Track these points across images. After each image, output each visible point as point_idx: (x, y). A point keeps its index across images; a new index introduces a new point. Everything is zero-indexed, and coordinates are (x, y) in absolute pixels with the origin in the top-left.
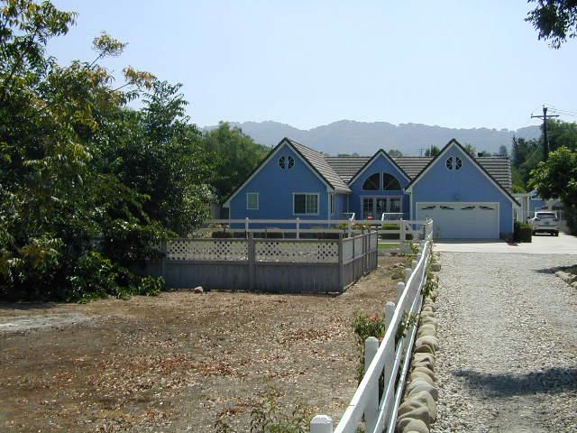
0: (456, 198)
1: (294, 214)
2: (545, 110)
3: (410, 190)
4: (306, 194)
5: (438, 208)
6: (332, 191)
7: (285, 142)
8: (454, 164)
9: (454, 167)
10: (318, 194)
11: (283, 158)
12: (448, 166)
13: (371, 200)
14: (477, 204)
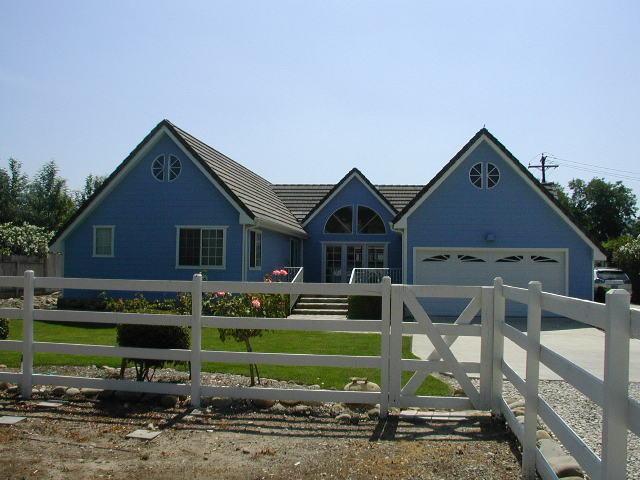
0: (488, 240)
1: (177, 266)
2: (543, 160)
3: (402, 224)
4: (203, 227)
5: (454, 259)
6: (250, 222)
7: (164, 129)
8: (485, 175)
9: (484, 183)
10: (224, 229)
11: (161, 159)
12: (473, 179)
13: (339, 249)
14: (527, 252)
